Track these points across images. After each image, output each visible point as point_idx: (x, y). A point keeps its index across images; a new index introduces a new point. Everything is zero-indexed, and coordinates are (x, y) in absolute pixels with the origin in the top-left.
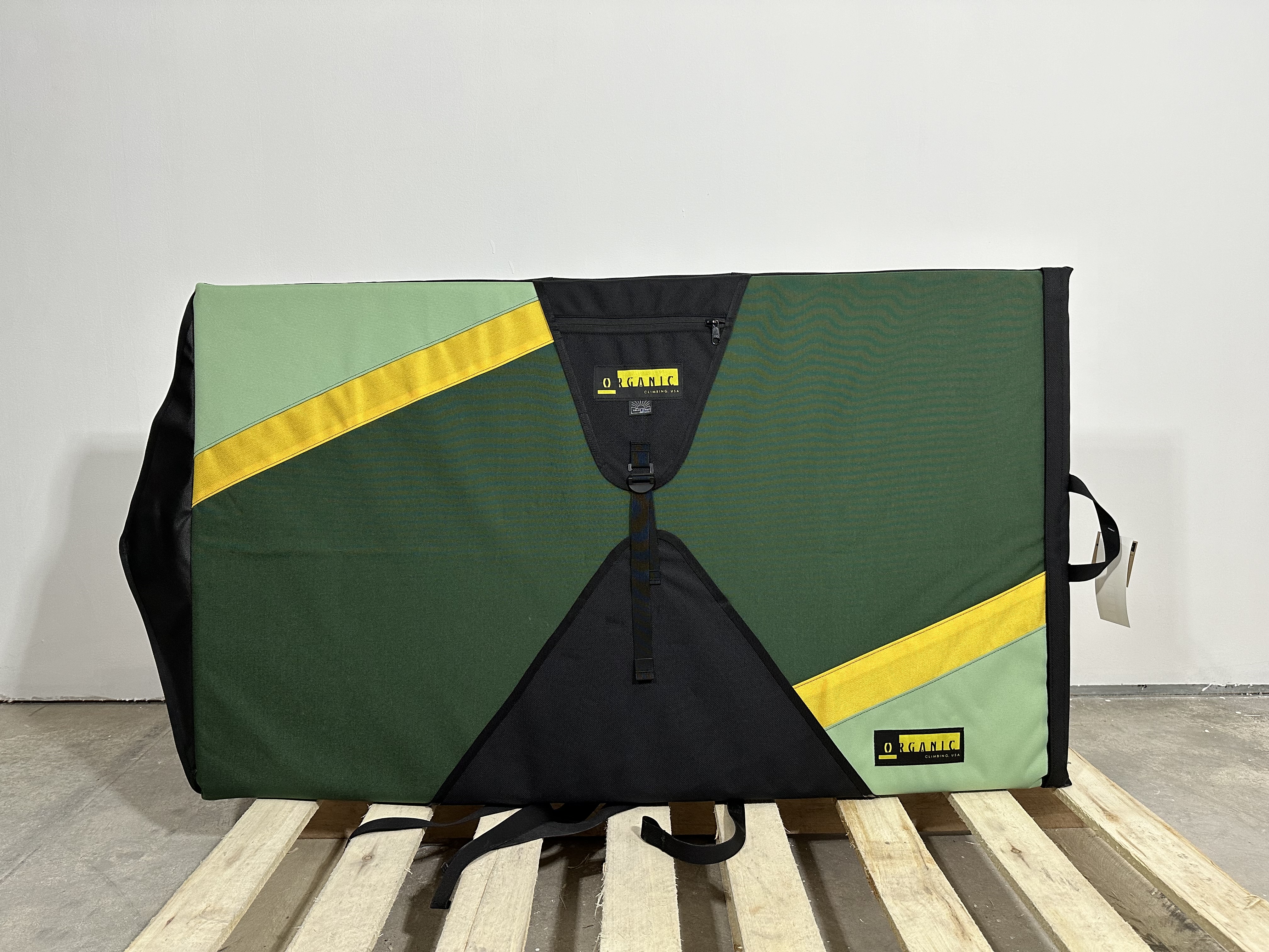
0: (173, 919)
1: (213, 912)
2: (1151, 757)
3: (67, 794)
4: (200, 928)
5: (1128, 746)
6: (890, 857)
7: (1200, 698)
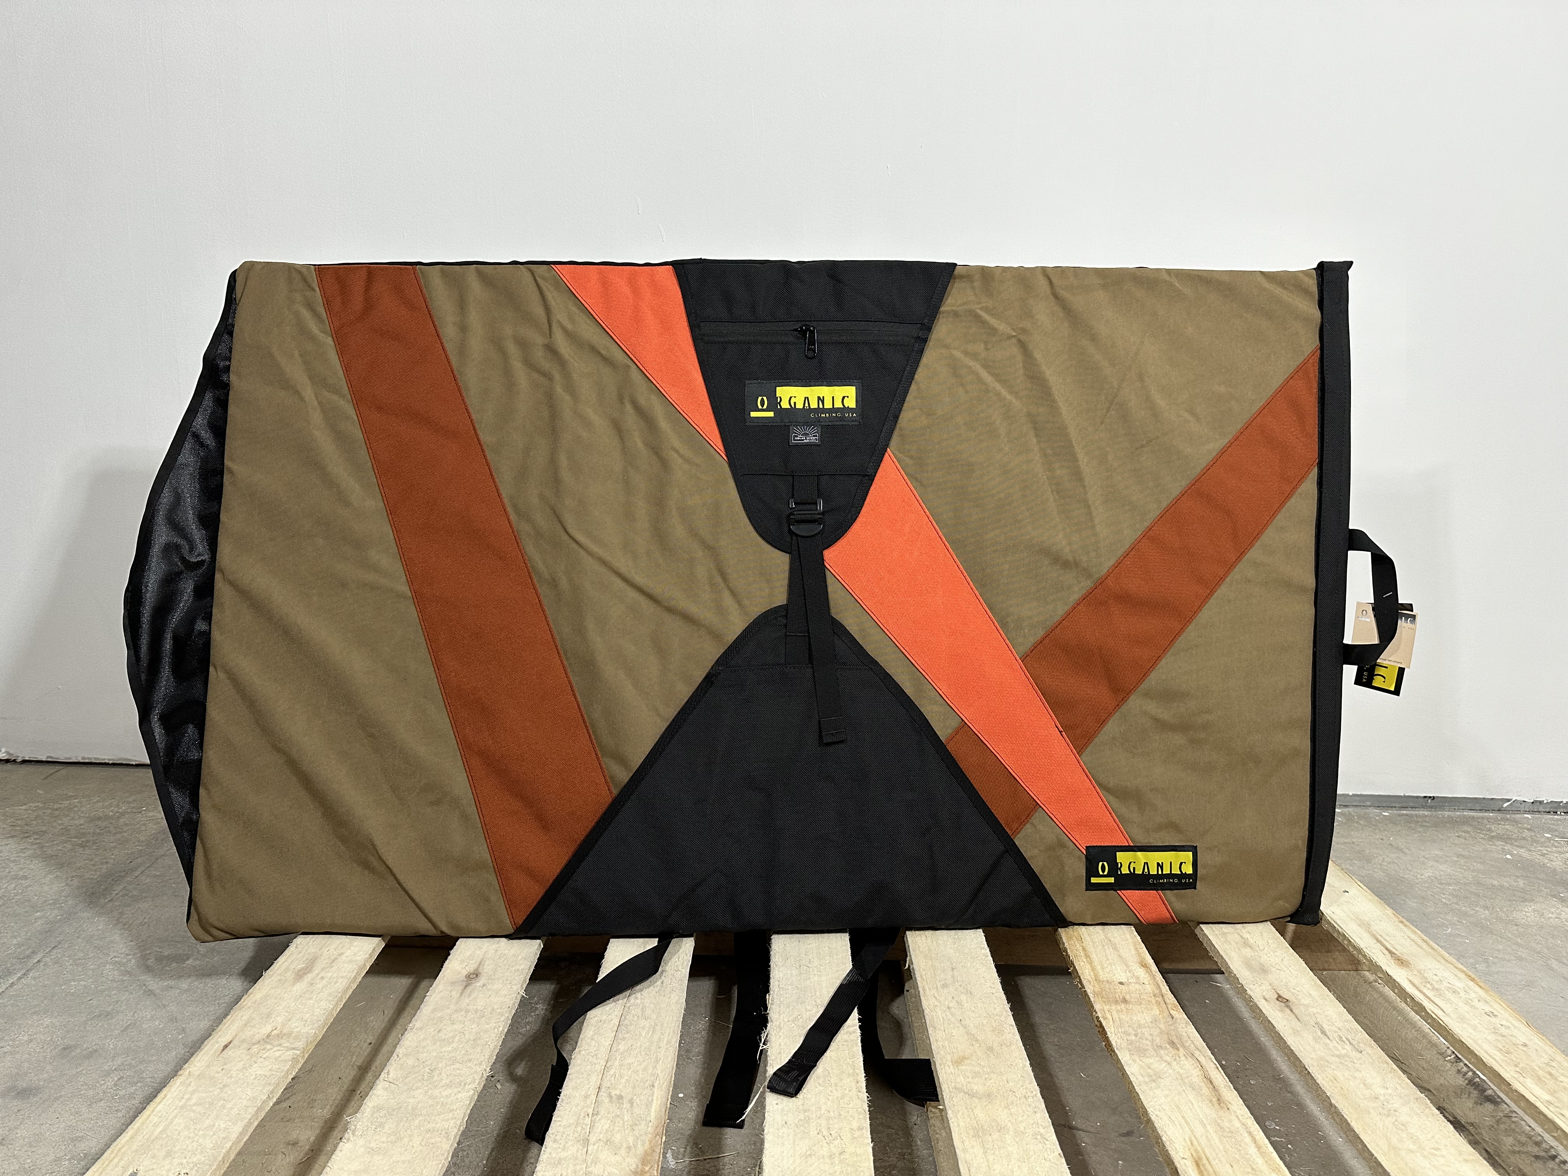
0: (230, 1043)
1: (280, 1036)
2: (1439, 886)
3: (93, 879)
4: (265, 1056)
5: (1410, 871)
6: (1125, 1001)
7: (1499, 816)
